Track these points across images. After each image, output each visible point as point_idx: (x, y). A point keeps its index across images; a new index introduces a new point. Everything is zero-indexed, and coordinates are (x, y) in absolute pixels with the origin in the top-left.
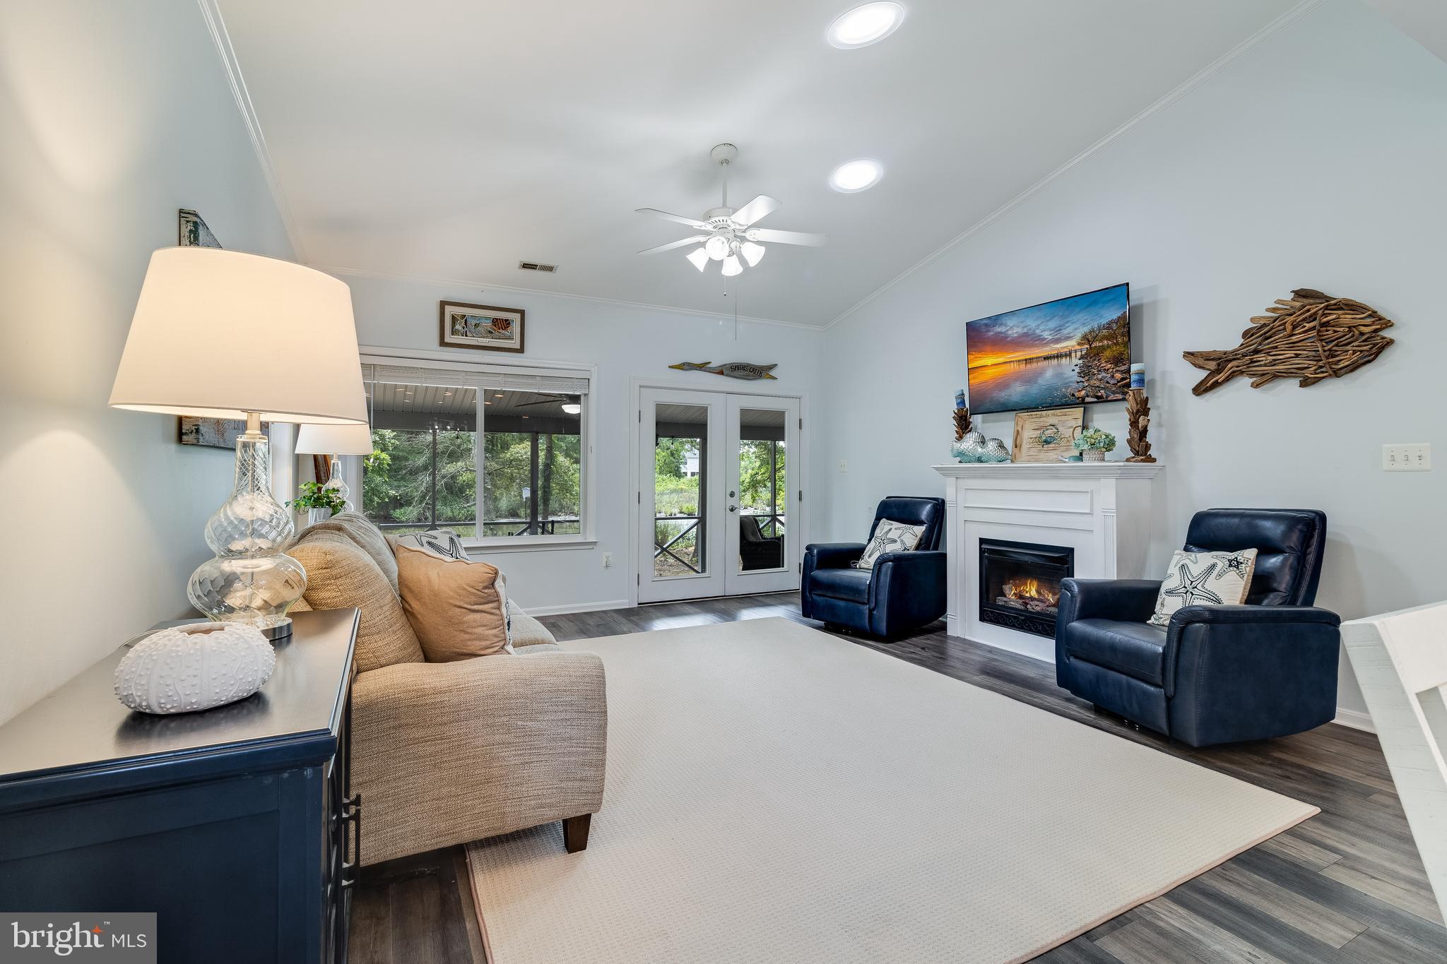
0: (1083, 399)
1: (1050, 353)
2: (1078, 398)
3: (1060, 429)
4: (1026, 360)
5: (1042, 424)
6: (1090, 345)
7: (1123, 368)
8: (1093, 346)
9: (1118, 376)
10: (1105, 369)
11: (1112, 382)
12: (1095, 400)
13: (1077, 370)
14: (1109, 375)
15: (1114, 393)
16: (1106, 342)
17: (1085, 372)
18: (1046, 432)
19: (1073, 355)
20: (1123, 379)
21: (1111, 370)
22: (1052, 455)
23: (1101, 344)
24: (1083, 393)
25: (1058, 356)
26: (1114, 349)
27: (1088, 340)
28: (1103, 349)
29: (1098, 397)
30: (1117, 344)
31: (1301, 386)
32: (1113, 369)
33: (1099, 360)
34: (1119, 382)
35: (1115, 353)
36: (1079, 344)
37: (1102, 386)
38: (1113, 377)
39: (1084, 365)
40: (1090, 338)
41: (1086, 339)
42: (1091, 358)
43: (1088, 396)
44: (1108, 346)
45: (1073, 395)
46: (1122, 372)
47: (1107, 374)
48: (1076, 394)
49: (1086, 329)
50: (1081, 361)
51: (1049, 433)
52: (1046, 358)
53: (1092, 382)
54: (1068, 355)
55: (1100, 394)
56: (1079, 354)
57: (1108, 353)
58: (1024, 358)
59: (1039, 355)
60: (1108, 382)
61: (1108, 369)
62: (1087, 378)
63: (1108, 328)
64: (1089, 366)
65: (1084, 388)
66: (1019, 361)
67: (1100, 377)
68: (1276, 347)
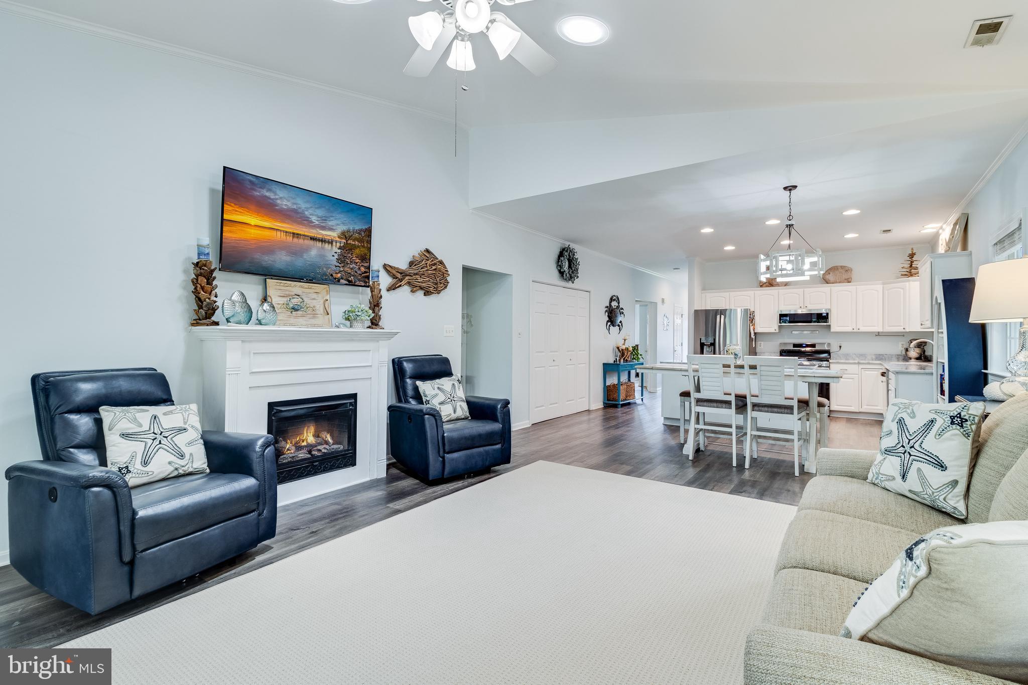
0: (339, 281)
1: (316, 236)
2: (335, 278)
3: (305, 299)
4: (294, 234)
5: (287, 293)
6: (347, 241)
7: (366, 265)
8: (349, 242)
9: (363, 269)
10: (355, 262)
11: (359, 272)
12: (347, 283)
13: (336, 256)
14: (357, 267)
15: (359, 280)
16: (357, 243)
17: (342, 260)
18: (293, 300)
19: (334, 243)
20: (365, 272)
21: (358, 264)
22: (301, 321)
23: (353, 243)
24: (339, 275)
25: (323, 241)
26: (362, 249)
27: (346, 238)
28: (355, 247)
29: (349, 281)
30: (363, 247)
31: (425, 295)
32: (360, 263)
33: (352, 254)
34: (363, 273)
35: (362, 253)
36: (339, 237)
37: (352, 273)
38: (359, 269)
39: (341, 255)
40: (347, 235)
41: (343, 233)
42: (346, 251)
43: (342, 279)
44: (358, 247)
45: (332, 275)
46: (365, 267)
47: (354, 266)
48: (334, 275)
49: (345, 228)
50: (339, 251)
51: (296, 301)
52: (313, 239)
53: (346, 269)
54: (331, 242)
55: (350, 279)
56: (338, 244)
57: (357, 251)
58: (292, 231)
59: (306, 234)
60: (356, 272)
61: (357, 263)
62: (342, 265)
63: (359, 233)
64: (345, 256)
65: (340, 272)
66: (286, 232)
67: (351, 266)
68: (424, 274)
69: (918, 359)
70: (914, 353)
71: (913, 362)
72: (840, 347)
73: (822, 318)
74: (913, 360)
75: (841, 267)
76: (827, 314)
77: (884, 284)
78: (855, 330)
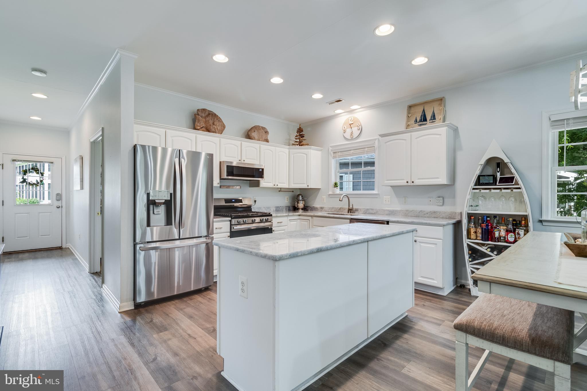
69: (302, 209)
70: (301, 205)
71: (301, 212)
72: (255, 201)
73: (259, 173)
74: (301, 211)
75: (262, 127)
76: (263, 169)
77: (289, 149)
78: (274, 187)
